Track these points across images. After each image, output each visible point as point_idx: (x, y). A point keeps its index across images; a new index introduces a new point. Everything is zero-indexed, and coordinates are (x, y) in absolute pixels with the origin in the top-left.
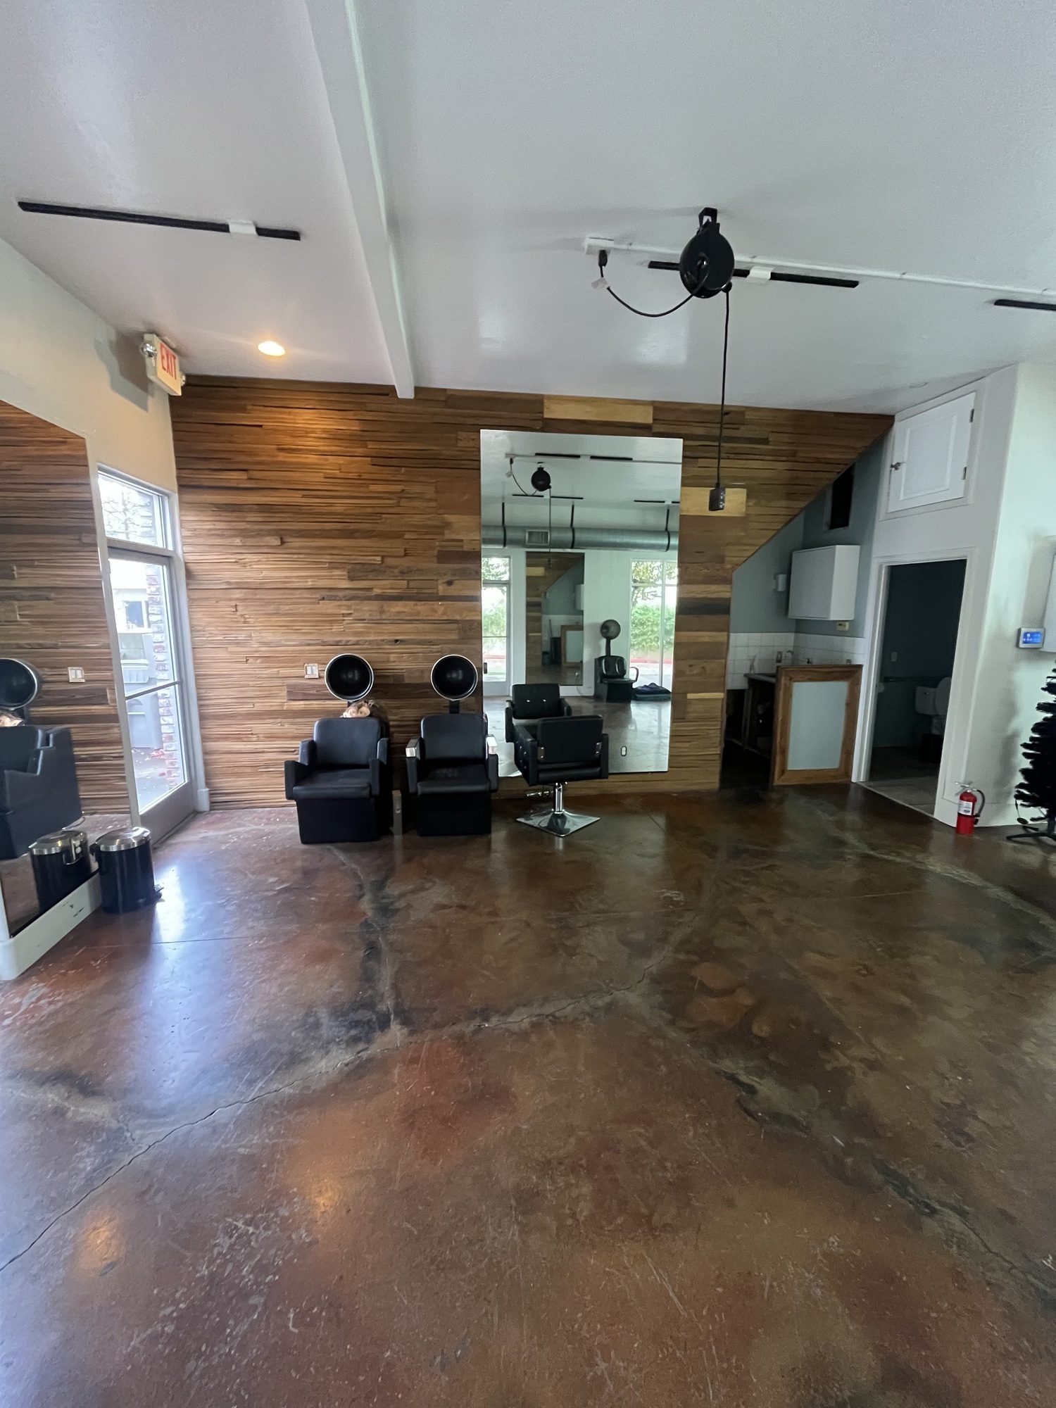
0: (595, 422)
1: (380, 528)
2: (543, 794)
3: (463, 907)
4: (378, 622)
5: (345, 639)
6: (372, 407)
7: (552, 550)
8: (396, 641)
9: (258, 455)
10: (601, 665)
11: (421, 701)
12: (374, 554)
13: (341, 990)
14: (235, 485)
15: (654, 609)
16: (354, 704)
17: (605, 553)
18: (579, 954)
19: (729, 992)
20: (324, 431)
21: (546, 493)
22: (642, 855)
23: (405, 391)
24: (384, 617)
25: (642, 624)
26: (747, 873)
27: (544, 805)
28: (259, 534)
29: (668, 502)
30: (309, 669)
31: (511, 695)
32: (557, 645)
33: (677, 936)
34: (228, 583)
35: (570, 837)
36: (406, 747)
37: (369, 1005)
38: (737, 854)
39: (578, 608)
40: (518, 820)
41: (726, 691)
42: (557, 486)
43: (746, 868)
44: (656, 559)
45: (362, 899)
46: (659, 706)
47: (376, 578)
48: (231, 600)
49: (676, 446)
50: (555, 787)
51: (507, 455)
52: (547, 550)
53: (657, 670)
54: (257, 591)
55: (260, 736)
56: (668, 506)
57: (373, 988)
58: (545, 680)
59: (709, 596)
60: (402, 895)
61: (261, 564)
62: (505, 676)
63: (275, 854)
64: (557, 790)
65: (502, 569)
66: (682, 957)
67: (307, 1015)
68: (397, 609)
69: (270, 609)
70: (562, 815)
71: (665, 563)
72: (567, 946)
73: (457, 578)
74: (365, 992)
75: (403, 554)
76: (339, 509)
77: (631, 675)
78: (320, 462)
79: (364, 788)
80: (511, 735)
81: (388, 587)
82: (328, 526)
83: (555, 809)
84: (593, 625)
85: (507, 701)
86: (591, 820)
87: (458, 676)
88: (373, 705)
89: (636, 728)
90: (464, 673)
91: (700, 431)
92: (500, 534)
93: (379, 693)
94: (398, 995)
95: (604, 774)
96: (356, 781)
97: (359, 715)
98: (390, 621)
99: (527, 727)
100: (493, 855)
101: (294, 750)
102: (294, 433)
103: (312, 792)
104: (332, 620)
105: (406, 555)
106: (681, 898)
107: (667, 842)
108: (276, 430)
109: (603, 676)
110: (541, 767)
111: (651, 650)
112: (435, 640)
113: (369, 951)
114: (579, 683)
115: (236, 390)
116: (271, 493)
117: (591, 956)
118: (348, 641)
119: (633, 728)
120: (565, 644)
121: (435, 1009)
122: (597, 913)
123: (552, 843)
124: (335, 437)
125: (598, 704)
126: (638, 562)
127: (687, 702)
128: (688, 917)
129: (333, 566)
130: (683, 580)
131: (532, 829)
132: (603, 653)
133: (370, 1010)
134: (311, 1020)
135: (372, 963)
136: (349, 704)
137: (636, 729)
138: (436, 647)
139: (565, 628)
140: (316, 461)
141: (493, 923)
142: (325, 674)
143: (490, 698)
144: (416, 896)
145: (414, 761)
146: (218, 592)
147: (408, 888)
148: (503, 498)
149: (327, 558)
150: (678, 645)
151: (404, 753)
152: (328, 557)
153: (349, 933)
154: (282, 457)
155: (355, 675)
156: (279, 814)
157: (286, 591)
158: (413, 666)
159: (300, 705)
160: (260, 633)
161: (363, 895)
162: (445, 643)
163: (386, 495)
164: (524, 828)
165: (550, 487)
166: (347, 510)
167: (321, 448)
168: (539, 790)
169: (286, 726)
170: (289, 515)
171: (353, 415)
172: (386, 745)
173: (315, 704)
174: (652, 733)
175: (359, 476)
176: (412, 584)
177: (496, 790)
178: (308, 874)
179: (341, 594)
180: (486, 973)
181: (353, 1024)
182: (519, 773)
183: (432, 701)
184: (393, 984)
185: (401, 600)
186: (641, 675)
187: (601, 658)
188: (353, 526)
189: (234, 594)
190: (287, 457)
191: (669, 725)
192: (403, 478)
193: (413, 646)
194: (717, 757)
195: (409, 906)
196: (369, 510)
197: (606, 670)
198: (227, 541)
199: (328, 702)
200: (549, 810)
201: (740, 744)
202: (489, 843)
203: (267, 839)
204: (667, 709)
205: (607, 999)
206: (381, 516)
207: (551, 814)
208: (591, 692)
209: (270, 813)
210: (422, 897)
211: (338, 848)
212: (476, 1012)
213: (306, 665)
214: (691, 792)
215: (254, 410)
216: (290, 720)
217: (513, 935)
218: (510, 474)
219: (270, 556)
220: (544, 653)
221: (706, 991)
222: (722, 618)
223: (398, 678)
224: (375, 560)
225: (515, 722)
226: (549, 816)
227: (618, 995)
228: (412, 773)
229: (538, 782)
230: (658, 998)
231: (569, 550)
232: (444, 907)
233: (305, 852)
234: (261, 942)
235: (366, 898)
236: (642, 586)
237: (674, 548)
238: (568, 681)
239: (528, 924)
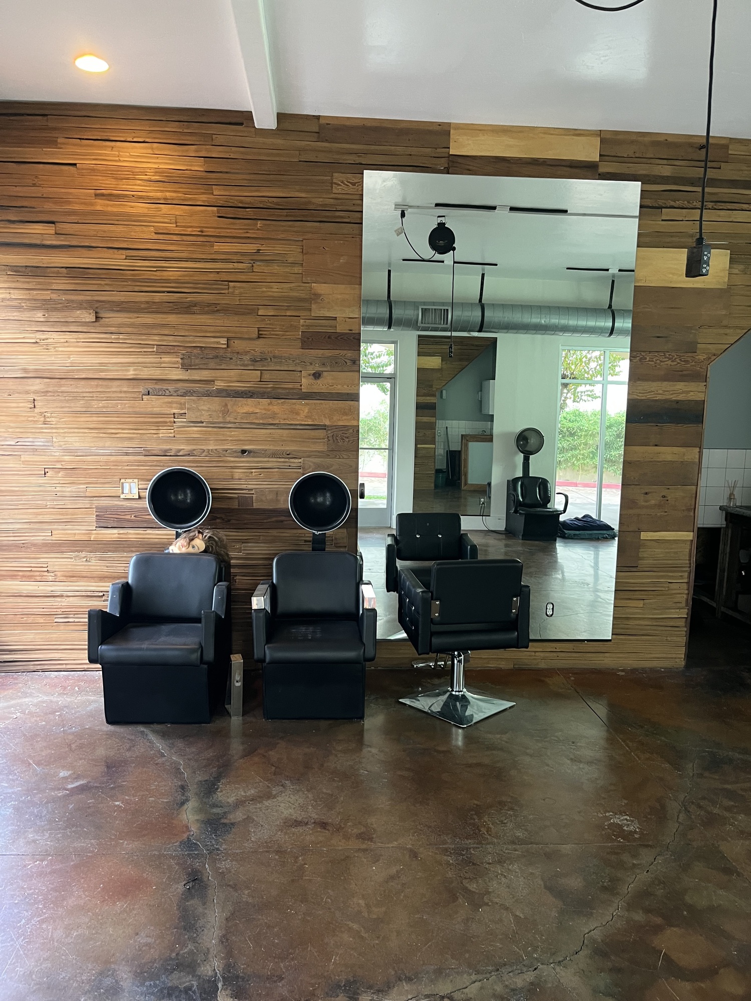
0: (520, 159)
1: (224, 301)
2: (436, 665)
3: (324, 825)
4: (221, 425)
5: (175, 447)
6: (220, 140)
7: (455, 334)
8: (243, 452)
9: (69, 203)
10: (515, 489)
11: (274, 532)
12: (218, 334)
13: (149, 940)
14: (38, 242)
15: (589, 414)
16: (184, 535)
17: (524, 338)
18: (487, 904)
19: (709, 972)
20: (158, 172)
21: (448, 258)
22: (576, 760)
23: (265, 120)
24: (228, 419)
25: (572, 435)
26: (730, 795)
27: (436, 681)
28: (68, 306)
29: (614, 270)
30: (126, 486)
31: (394, 526)
32: (455, 459)
33: (632, 883)
34: (25, 370)
35: (474, 730)
36: (251, 595)
37: (188, 965)
38: (714, 764)
39: (484, 412)
40: (400, 700)
41: (696, 529)
42: (463, 248)
43: (729, 787)
44: (595, 347)
45: (185, 806)
46: (596, 547)
47: (218, 367)
48: (27, 392)
49: (631, 191)
50: (453, 657)
51: (397, 206)
52: (448, 334)
53: (594, 498)
54: (63, 382)
55: (59, 574)
56: (614, 275)
57: (194, 941)
58: (438, 507)
59: (674, 397)
60: (239, 803)
61: (68, 347)
62: (385, 501)
63: (71, 737)
64: (456, 662)
65: (385, 359)
66: (639, 917)
67: (101, 973)
68: (246, 409)
69: (79, 405)
70: (463, 696)
71: (608, 353)
72: (470, 891)
73: (329, 368)
74: (184, 945)
75: (256, 335)
76: (171, 275)
77: (557, 503)
78: (151, 212)
79: (193, 651)
80: (393, 582)
81: (235, 379)
82: (158, 297)
83: (452, 687)
84: (505, 435)
85: (389, 535)
86: (502, 704)
87: (325, 500)
88: (210, 537)
89: (563, 575)
90: (333, 495)
91: (666, 170)
92: (384, 312)
93: (218, 521)
94: (229, 954)
95: (523, 642)
96: (182, 640)
97: (191, 550)
98: (237, 425)
99: (416, 572)
100: (365, 750)
101: (101, 594)
102: (117, 174)
103: (122, 653)
104: (159, 421)
105: (259, 337)
106: (634, 827)
107: (611, 740)
108: (93, 170)
109: (519, 505)
110: (435, 628)
111: (583, 470)
112: (295, 451)
113: (191, 884)
114: (484, 512)
115: (45, 118)
116: (85, 252)
117: (507, 909)
118: (180, 450)
119: (560, 576)
120: (466, 460)
121: (281, 978)
122: (513, 843)
123: (447, 736)
124: (169, 179)
125: (510, 542)
126: (569, 351)
127: (640, 545)
128: (646, 855)
129: (163, 350)
130: (635, 376)
131: (419, 714)
132: (519, 474)
133: (188, 973)
134: (108, 981)
135: (194, 902)
136: (178, 535)
137: (563, 579)
138: (296, 461)
139: (465, 439)
140: (146, 211)
141: (365, 850)
142: (146, 494)
143: (368, 530)
144: (259, 805)
145: (261, 615)
146: (11, 382)
147: (248, 793)
148: (390, 264)
149: (155, 340)
150: (628, 465)
151: (250, 603)
152: (156, 338)
153: (165, 856)
154: (100, 205)
155: (186, 496)
156: (78, 681)
157: (100, 382)
158: (265, 486)
159: (113, 534)
160: (64, 437)
161: (187, 800)
162: (309, 457)
163: (235, 258)
164: (411, 712)
165: (454, 249)
166: (184, 276)
167: (151, 194)
168: (430, 660)
169: (93, 562)
170: (107, 282)
171: (196, 151)
172: (225, 591)
173: (132, 534)
174: (588, 584)
175: (202, 232)
176: (267, 376)
177: (372, 659)
178: (113, 767)
179: (171, 387)
180: (355, 926)
181: (166, 991)
182: (403, 635)
183: (288, 533)
184: (224, 936)
185: (251, 397)
186: (572, 504)
187: (516, 480)
188: (190, 298)
189: (32, 385)
190: (108, 205)
191: (614, 575)
192: (260, 234)
193: (266, 459)
194: (682, 623)
195: (248, 820)
196: (212, 277)
197: (522, 498)
198: (26, 315)
199: (149, 531)
200: (444, 689)
201: (714, 605)
202: (361, 733)
203: (60, 716)
204: (610, 553)
205: (530, 976)
206: (228, 285)
207: (449, 693)
208: (502, 526)
209: (67, 678)
210: (267, 808)
211: (154, 731)
212: (339, 987)
213: (122, 481)
214: (644, 670)
215: (67, 144)
216: (98, 554)
217: (393, 870)
218: (400, 231)
219: (81, 335)
220: (438, 471)
221: (674, 970)
222: (691, 428)
223: (245, 501)
224: (218, 343)
225: (400, 564)
226: (445, 697)
227: (547, 971)
228: (259, 631)
229: (431, 650)
230: (603, 980)
231: (476, 334)
232: (297, 823)
233: (110, 735)
234: (45, 863)
235: (192, 804)
236: (574, 384)
237: (622, 332)
238: (470, 511)
239: (414, 854)
